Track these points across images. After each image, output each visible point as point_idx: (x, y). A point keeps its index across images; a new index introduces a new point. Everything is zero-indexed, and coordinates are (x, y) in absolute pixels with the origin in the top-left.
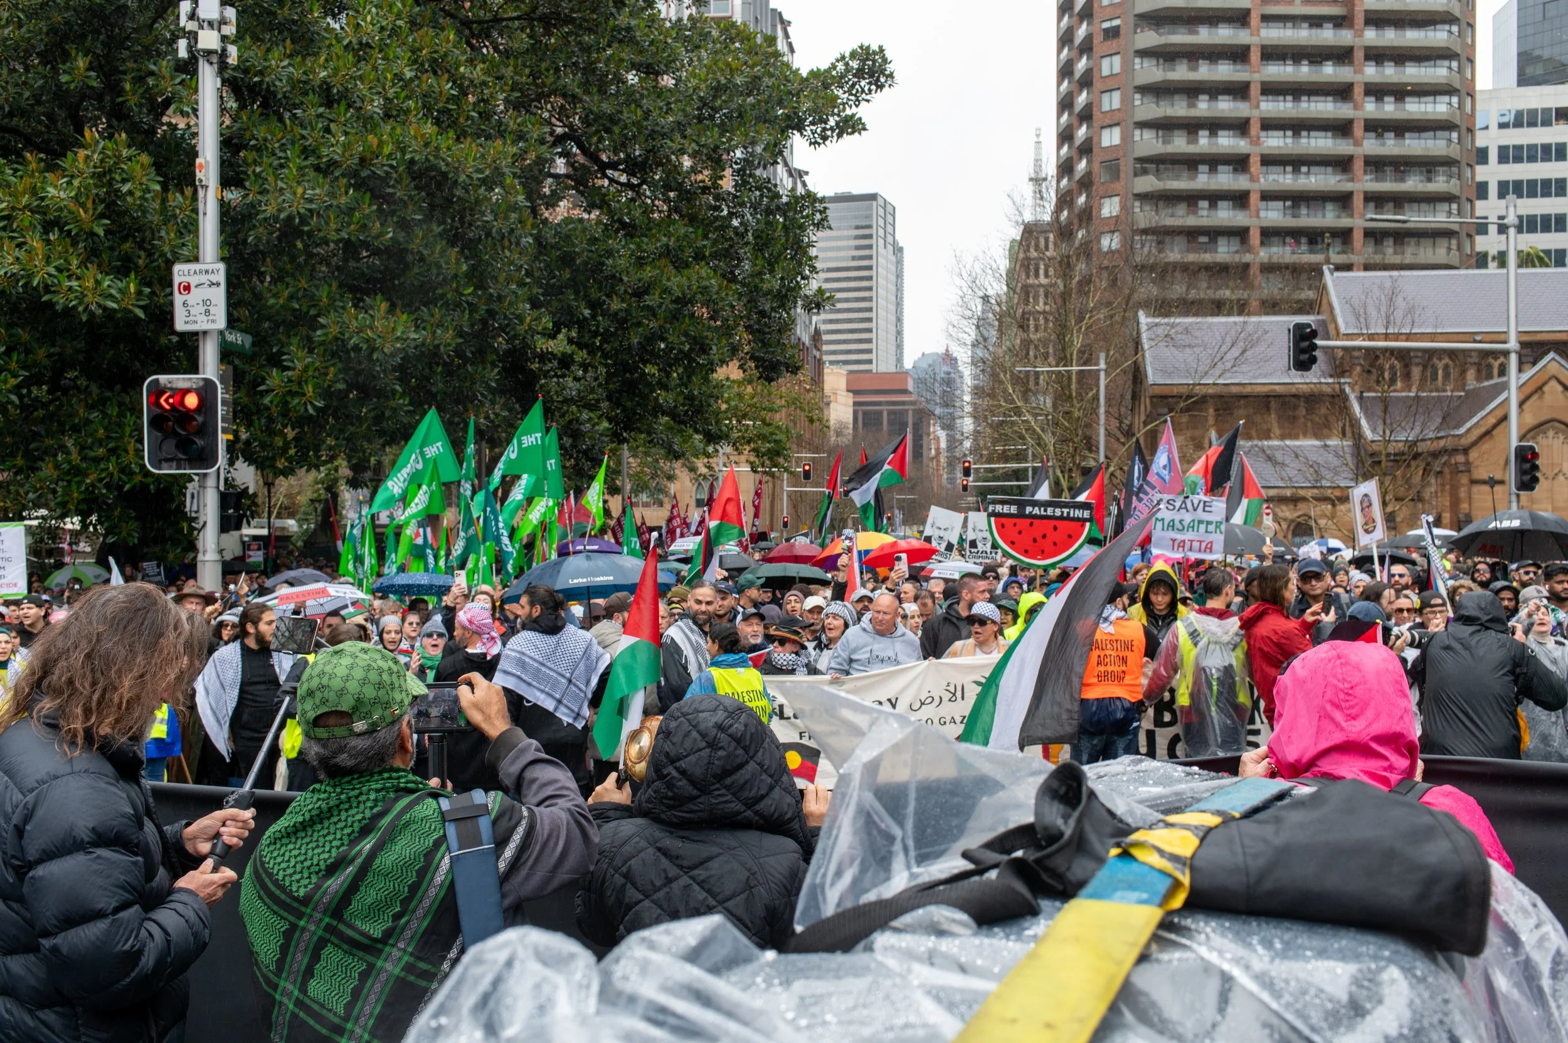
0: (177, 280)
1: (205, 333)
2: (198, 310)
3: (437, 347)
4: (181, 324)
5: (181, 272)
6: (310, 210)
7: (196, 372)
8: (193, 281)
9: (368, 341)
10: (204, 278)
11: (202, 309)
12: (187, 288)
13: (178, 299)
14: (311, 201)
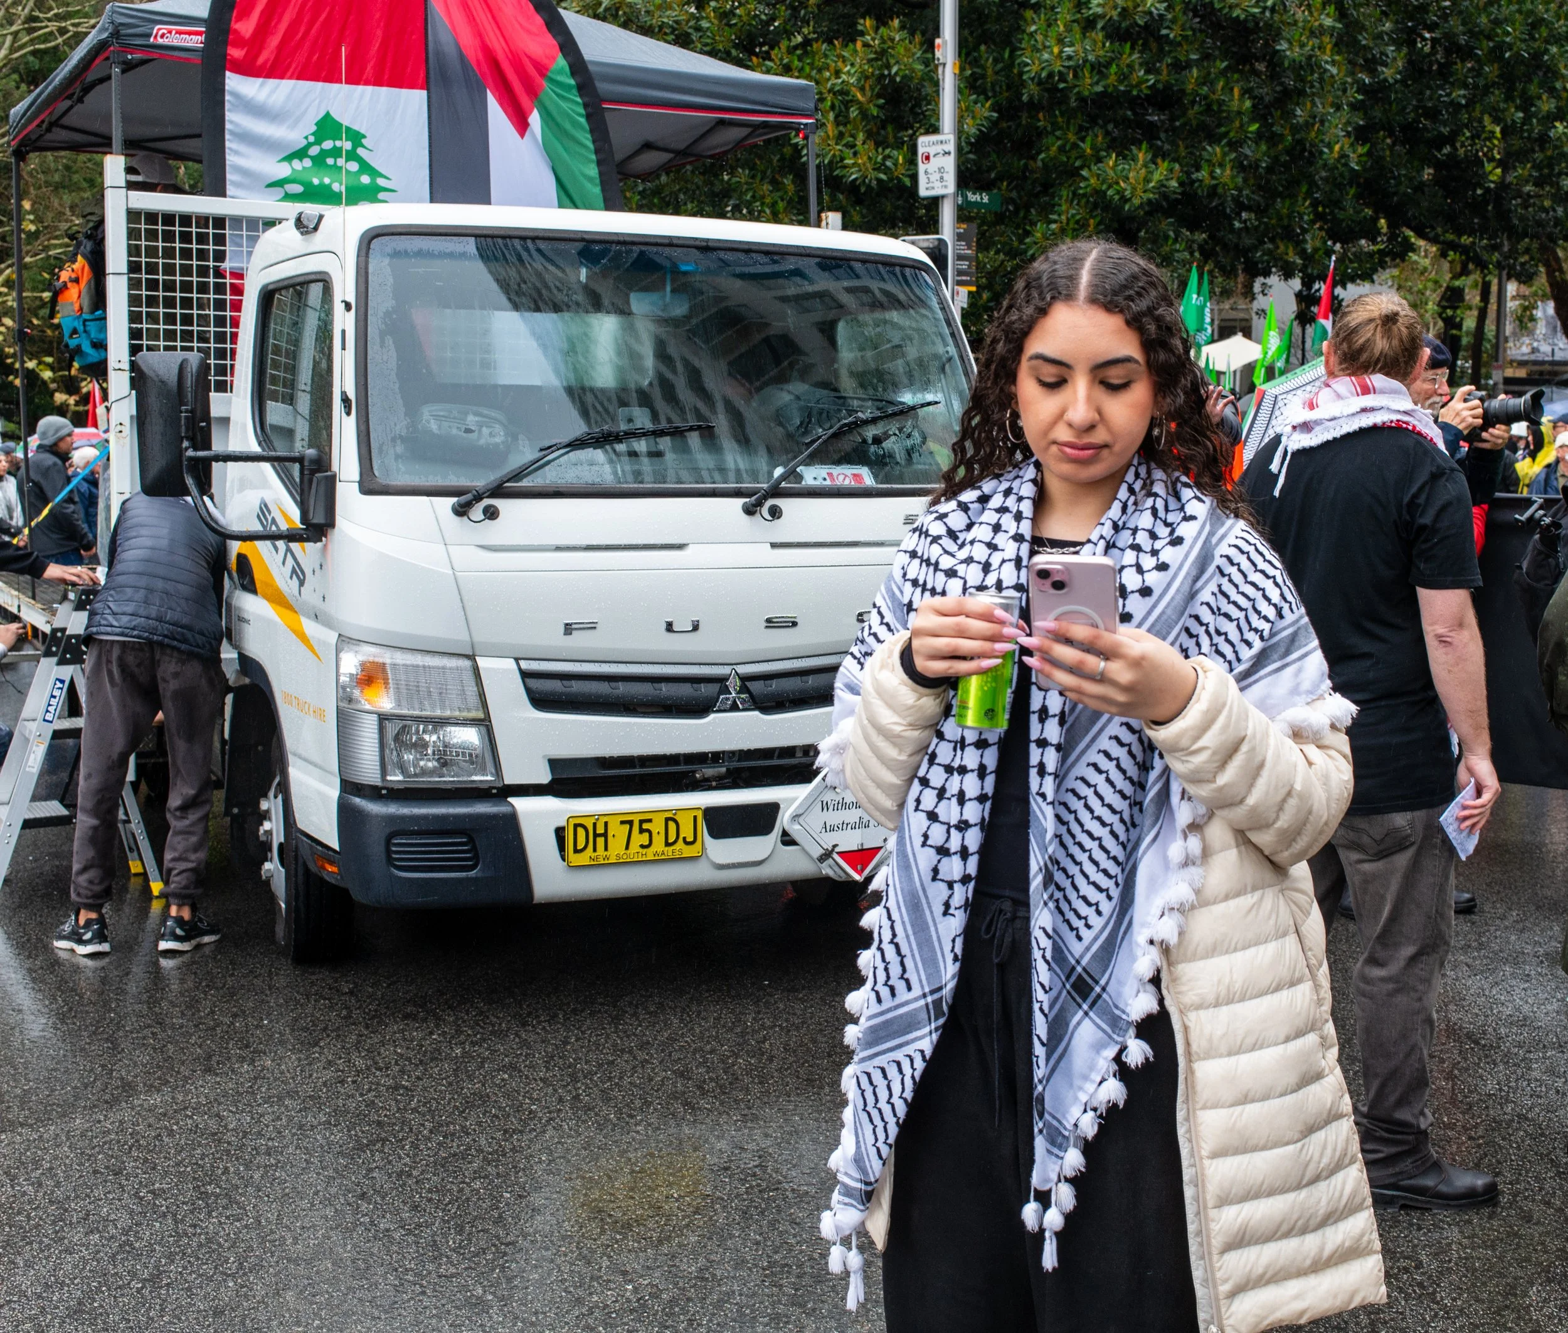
0: (921, 150)
1: (943, 197)
2: (935, 177)
3: (1215, 187)
4: (923, 192)
5: (925, 143)
6: (1068, 67)
7: (937, 233)
8: (932, 151)
9: (1118, 192)
10: (939, 149)
11: (938, 176)
12: (928, 158)
13: (922, 168)
14: (1069, 58)
